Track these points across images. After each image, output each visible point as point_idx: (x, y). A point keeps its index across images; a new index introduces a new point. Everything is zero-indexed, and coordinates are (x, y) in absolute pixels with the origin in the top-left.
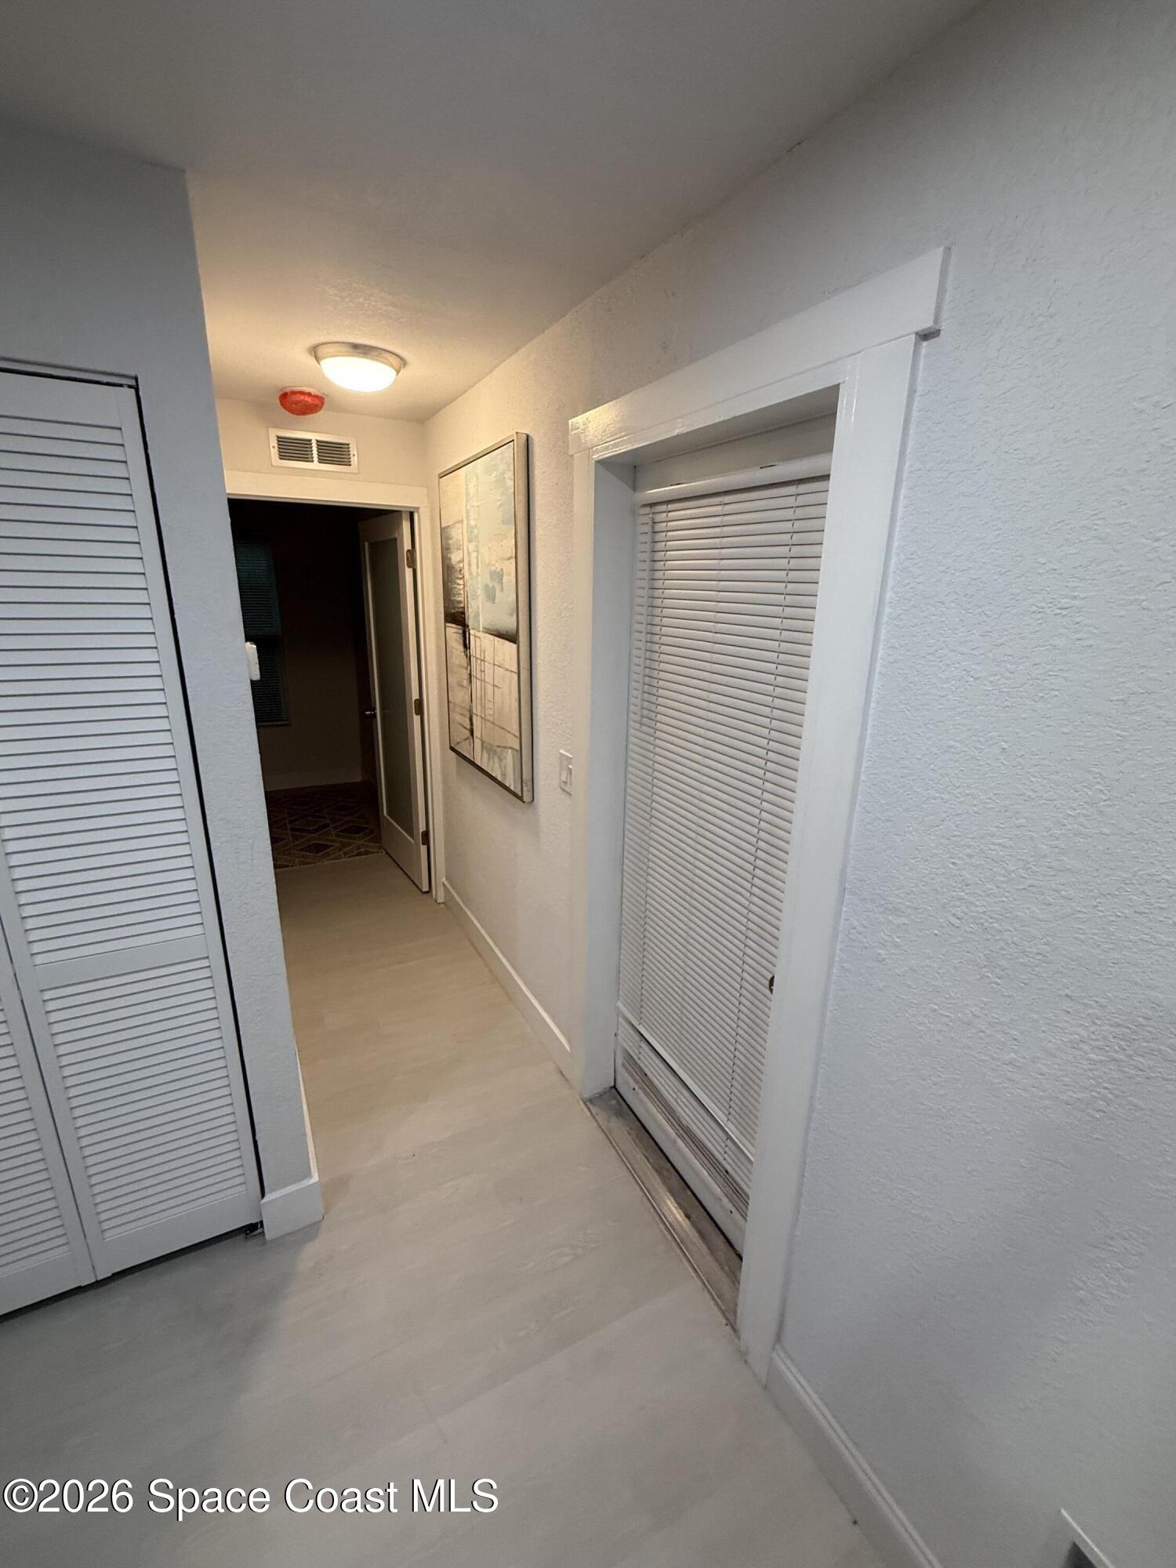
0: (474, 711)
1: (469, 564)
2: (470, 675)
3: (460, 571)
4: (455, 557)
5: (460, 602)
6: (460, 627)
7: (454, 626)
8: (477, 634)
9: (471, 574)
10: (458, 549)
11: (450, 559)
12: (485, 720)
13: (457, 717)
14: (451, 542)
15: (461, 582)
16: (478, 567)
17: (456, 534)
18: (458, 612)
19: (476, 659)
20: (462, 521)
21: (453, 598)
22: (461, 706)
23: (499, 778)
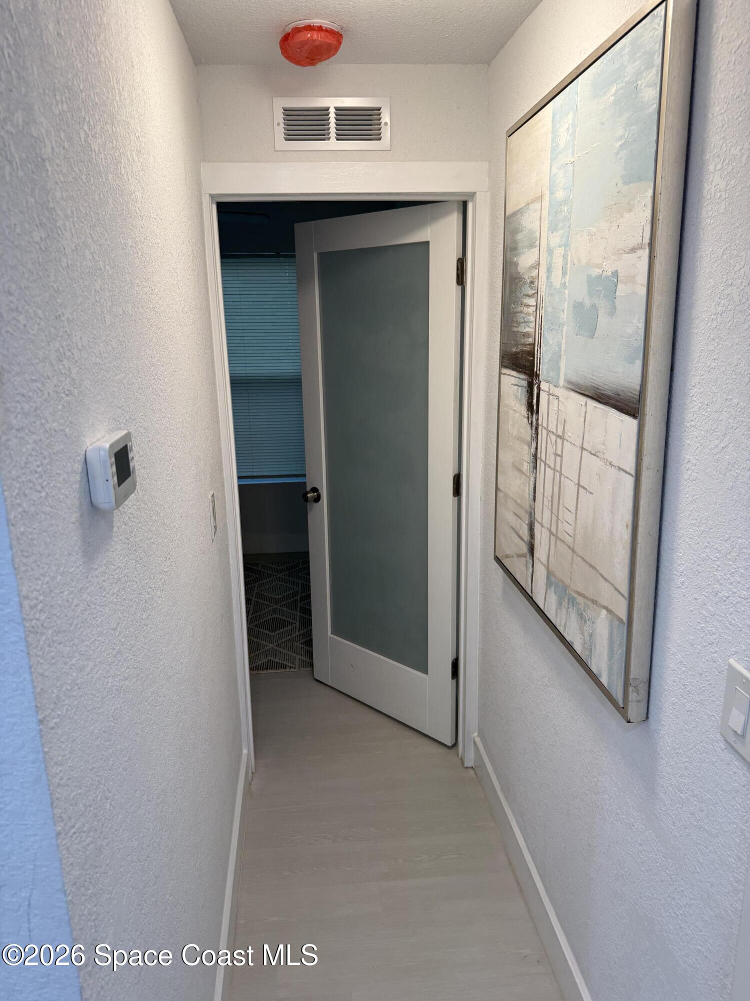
0: (538, 516)
1: (549, 270)
2: (535, 456)
3: (532, 282)
4: (525, 261)
5: (527, 335)
6: (523, 376)
7: (514, 373)
8: (553, 390)
9: (550, 285)
10: (532, 246)
11: (516, 265)
12: (557, 538)
13: (508, 516)
14: (519, 237)
15: (532, 302)
16: (564, 273)
17: (530, 222)
18: (522, 351)
19: (548, 431)
20: (541, 198)
21: (515, 329)
22: (516, 502)
23: (578, 647)
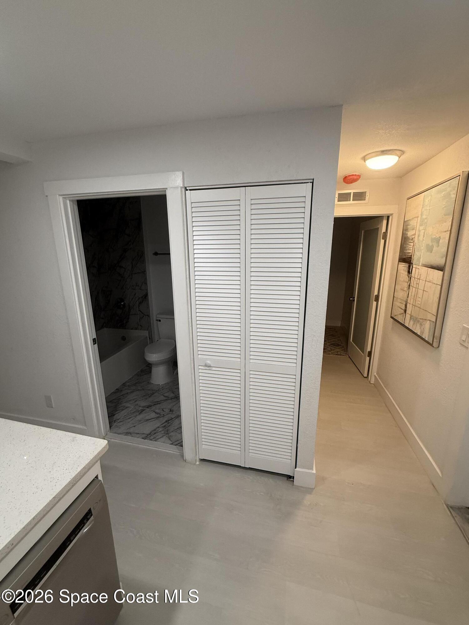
0: (409, 301)
1: (419, 236)
2: (409, 285)
3: (412, 239)
4: (410, 234)
5: (410, 253)
6: (407, 264)
7: (404, 263)
8: (417, 267)
9: (418, 239)
10: (413, 229)
11: (407, 234)
12: (415, 306)
13: (397, 304)
14: (409, 227)
15: (412, 244)
16: (424, 237)
17: (413, 223)
18: (407, 257)
19: (415, 278)
20: (418, 217)
21: (405, 252)
22: (401, 299)
23: (419, 334)
